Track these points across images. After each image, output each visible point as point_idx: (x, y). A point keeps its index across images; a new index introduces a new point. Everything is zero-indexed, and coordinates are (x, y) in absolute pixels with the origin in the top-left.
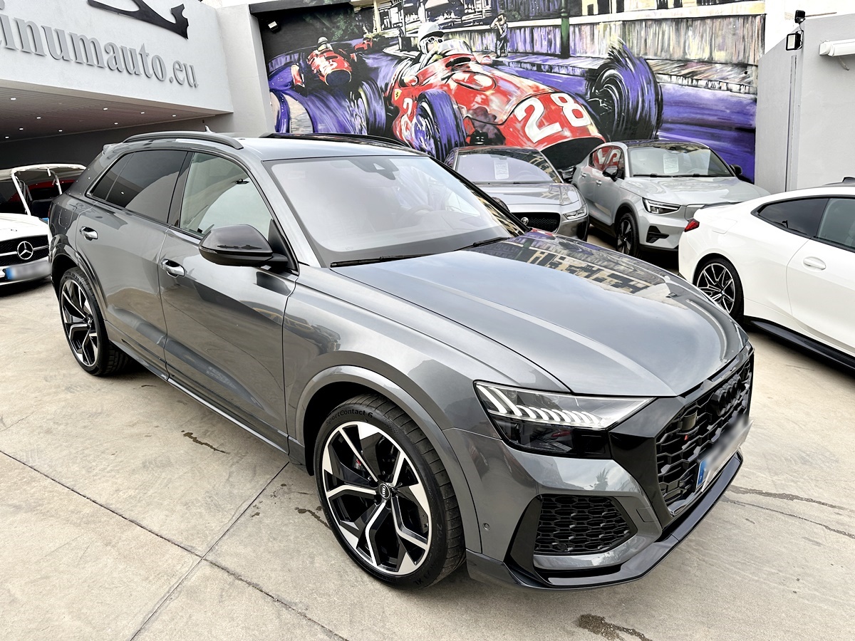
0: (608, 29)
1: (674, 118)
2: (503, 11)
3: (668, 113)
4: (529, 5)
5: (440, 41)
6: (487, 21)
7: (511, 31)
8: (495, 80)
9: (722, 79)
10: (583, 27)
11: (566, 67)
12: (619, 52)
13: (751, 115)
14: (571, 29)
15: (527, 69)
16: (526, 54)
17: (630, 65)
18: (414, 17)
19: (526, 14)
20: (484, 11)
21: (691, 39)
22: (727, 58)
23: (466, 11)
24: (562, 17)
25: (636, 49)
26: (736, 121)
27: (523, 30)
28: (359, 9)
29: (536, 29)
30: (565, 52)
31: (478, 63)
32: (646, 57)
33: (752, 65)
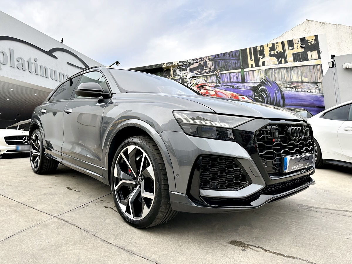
0: (260, 72)
1: (290, 104)
2: (218, 68)
3: (287, 101)
4: (228, 65)
5: (195, 79)
6: (213, 72)
7: (222, 75)
8: (216, 92)
9: (308, 88)
10: (250, 72)
11: (244, 86)
12: (265, 80)
13: (322, 101)
14: (245, 73)
15: (228, 88)
16: (228, 82)
17: (270, 84)
18: (185, 71)
19: (227, 68)
20: (211, 68)
21: (293, 74)
22: (309, 80)
23: (205, 69)
24: (241, 69)
25: (271, 78)
26: (316, 104)
27: (226, 74)
28: (165, 70)
29: (231, 74)
30: (243, 81)
31: (209, 86)
32: (276, 81)
33: (319, 83)
